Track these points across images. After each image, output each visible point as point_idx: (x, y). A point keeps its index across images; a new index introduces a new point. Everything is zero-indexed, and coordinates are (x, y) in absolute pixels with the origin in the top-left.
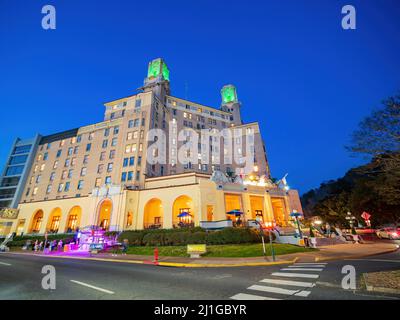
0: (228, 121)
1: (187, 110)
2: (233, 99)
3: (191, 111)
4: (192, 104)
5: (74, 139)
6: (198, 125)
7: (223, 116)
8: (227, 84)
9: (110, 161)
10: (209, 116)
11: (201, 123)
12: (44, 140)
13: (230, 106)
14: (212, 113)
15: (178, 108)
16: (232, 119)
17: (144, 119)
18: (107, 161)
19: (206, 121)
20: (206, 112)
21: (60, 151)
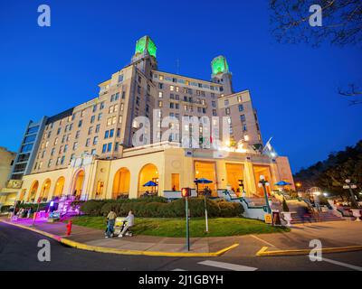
0: (217, 92)
1: (174, 84)
2: (223, 69)
3: (178, 84)
4: (179, 77)
5: (70, 117)
6: (185, 98)
7: (212, 88)
8: (217, 56)
9: (96, 135)
10: (197, 88)
11: (188, 96)
12: (49, 121)
13: (220, 77)
14: (200, 85)
15: (165, 82)
16: (221, 89)
17: (124, 93)
18: (94, 134)
19: (194, 93)
20: (194, 84)
21: (59, 129)
